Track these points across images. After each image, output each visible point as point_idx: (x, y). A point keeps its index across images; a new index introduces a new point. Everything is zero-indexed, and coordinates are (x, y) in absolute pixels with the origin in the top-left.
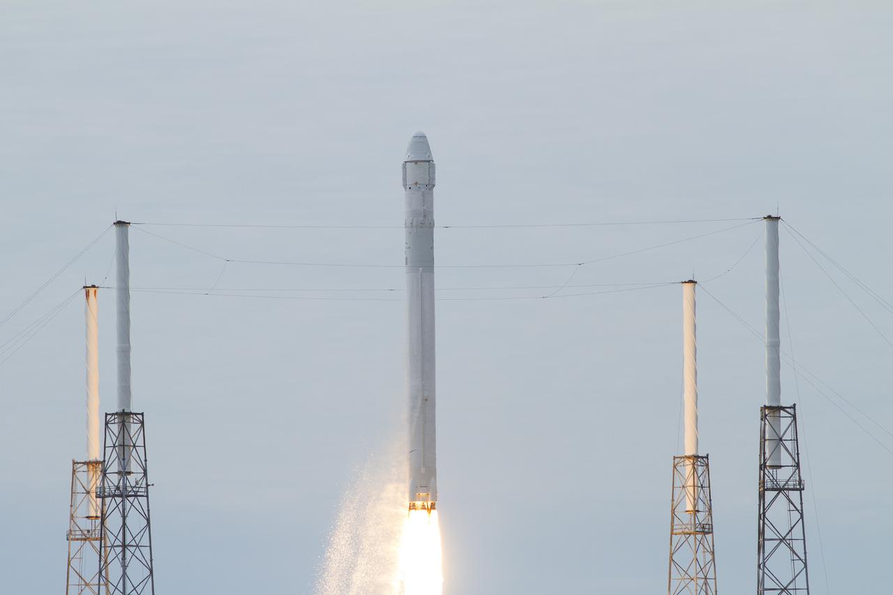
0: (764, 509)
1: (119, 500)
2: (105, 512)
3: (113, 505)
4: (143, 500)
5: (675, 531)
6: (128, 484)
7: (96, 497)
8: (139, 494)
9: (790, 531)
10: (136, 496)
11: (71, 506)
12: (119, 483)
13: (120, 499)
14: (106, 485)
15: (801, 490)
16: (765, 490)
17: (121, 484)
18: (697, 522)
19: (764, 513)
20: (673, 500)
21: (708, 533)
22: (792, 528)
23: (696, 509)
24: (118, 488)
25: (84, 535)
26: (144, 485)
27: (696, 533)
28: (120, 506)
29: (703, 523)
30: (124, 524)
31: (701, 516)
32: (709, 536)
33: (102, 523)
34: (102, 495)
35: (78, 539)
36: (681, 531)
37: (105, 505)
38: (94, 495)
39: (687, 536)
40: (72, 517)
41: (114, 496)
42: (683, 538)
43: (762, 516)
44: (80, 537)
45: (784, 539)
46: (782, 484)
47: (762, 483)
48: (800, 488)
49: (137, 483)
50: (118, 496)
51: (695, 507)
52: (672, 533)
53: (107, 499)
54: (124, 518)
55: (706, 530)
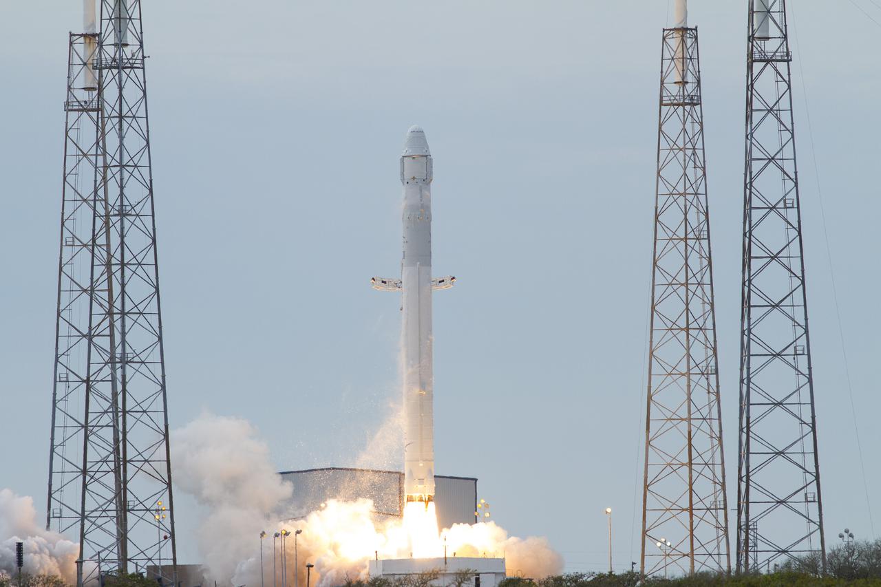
0: (752, 81)
1: (115, 71)
2: (101, 84)
3: (110, 76)
4: (139, 72)
5: (664, 102)
6: (124, 57)
7: (93, 68)
8: (135, 65)
9: (778, 101)
10: (132, 68)
11: (69, 77)
12: (115, 54)
13: (117, 71)
14: (103, 57)
15: (788, 61)
16: (753, 61)
17: (117, 56)
18: (686, 93)
19: (752, 85)
20: (662, 72)
21: (696, 104)
22: (779, 99)
23: (685, 80)
24: (114, 60)
25: (82, 106)
26: (140, 57)
27: (684, 104)
28: (117, 77)
29: (692, 94)
30: (121, 95)
31: (689, 87)
32: (697, 108)
33: (99, 94)
34: (99, 68)
35: (75, 110)
36: (670, 102)
37: (102, 76)
38: (91, 67)
39: (676, 107)
40: (69, 88)
41: (110, 68)
42: (672, 109)
43: (750, 87)
44: (77, 108)
45: (771, 109)
46: (769, 55)
47: (750, 54)
48: (787, 59)
49: (133, 55)
50: (114, 68)
51: (683, 78)
52: (661, 104)
53: (103, 71)
54: (121, 89)
55: (695, 102)
